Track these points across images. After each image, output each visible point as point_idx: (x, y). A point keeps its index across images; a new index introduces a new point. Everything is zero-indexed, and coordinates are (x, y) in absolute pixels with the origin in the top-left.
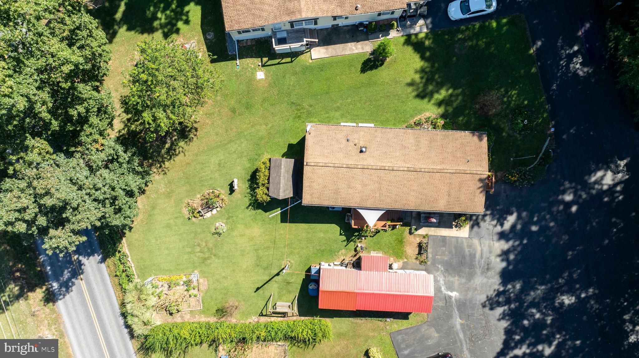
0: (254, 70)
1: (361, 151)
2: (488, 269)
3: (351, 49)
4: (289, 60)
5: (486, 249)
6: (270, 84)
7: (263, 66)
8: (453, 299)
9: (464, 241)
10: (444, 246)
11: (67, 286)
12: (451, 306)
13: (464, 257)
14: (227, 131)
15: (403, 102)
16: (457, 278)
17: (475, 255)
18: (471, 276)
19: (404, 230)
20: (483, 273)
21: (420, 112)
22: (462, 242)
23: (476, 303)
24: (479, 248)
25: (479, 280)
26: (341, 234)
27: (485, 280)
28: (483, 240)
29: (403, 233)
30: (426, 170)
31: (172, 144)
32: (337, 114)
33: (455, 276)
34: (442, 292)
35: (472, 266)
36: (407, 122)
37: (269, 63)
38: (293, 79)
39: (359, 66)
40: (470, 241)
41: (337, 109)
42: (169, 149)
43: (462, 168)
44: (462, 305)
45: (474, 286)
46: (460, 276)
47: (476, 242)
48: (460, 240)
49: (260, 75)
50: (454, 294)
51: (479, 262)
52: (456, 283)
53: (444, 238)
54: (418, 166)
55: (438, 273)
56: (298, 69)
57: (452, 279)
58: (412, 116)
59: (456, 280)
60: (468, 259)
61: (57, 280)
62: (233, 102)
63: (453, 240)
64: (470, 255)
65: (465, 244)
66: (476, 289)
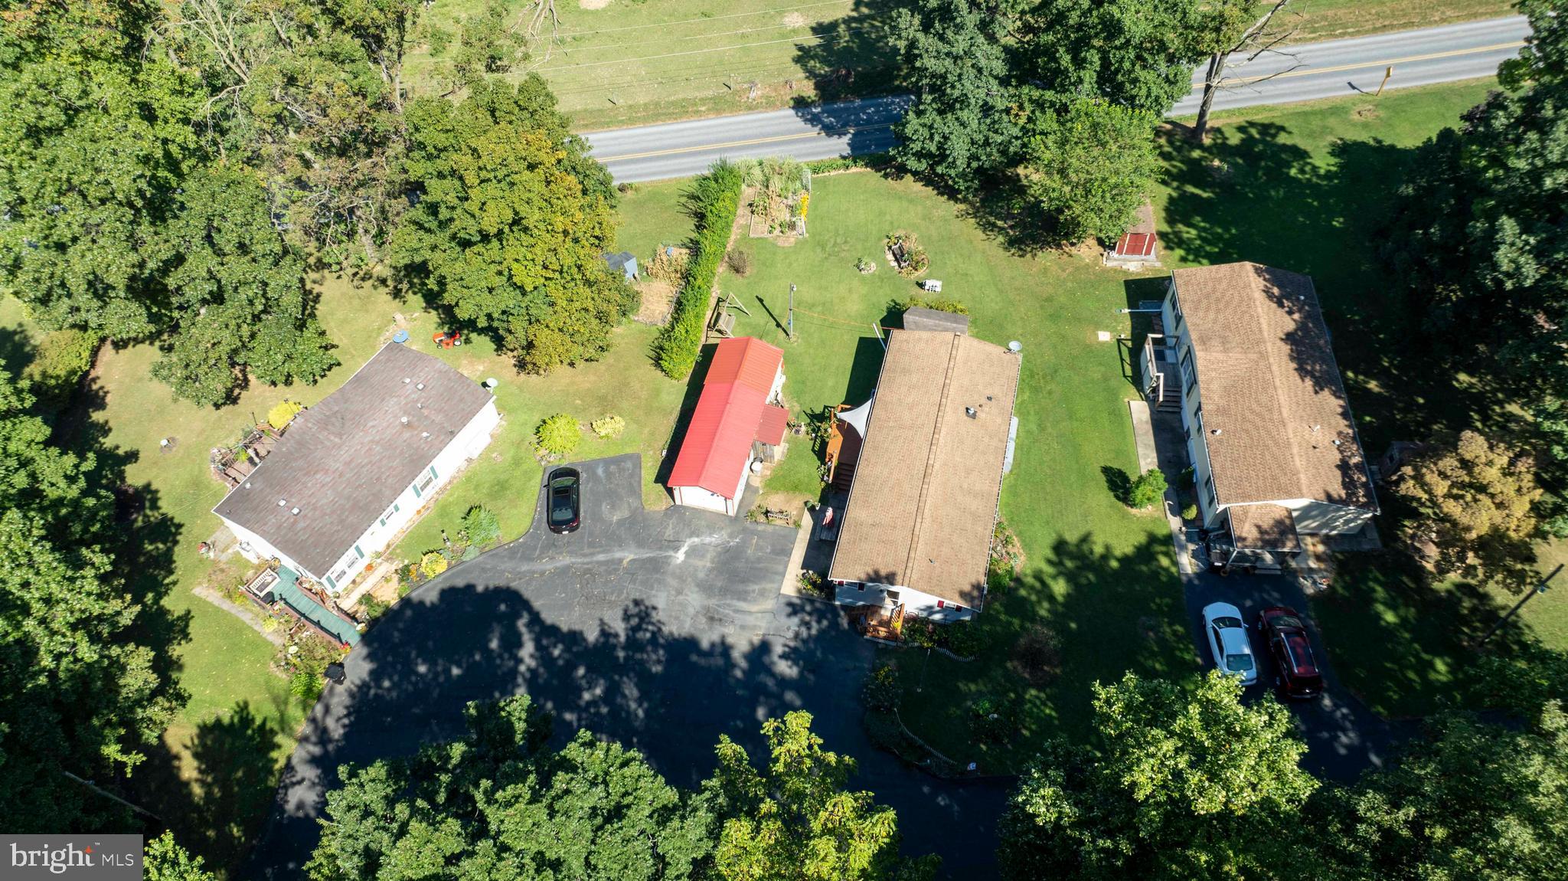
0: (1112, 330)
2: (712, 619)
3: (1146, 456)
4: (1129, 371)
5: (750, 620)
6: (1088, 346)
7: (1119, 341)
8: (671, 553)
9: (775, 586)
10: (773, 552)
11: (814, 120)
12: (660, 549)
13: (744, 581)
14: (1017, 289)
15: (1048, 523)
16: (708, 565)
17: (745, 600)
18: (706, 588)
19: (815, 492)
20: (708, 609)
21: (1027, 546)
22: (773, 582)
23: (652, 588)
24: (754, 608)
25: (695, 600)
27: (691, 611)
28: (769, 617)
29: (810, 491)
31: (1001, 229)
32: (1034, 427)
33: (712, 562)
34: (691, 536)
35: (724, 592)
36: (1010, 525)
37: (1123, 348)
38: (1097, 376)
39: (1115, 465)
40: (772, 595)
41: (1042, 428)
44: (655, 567)
45: (686, 591)
46: (711, 570)
47: (769, 604)
48: (778, 577)
49: (1104, 336)
50: (680, 556)
51: (729, 605)
52: (699, 563)
53: (787, 553)
55: (725, 536)
56: (1113, 383)
57: (709, 556)
58: (1019, 535)
59: (705, 563)
60: (741, 587)
61: (823, 112)
62: (1062, 299)
63: (780, 568)
64: (746, 592)
65: (769, 586)
66: (679, 592)
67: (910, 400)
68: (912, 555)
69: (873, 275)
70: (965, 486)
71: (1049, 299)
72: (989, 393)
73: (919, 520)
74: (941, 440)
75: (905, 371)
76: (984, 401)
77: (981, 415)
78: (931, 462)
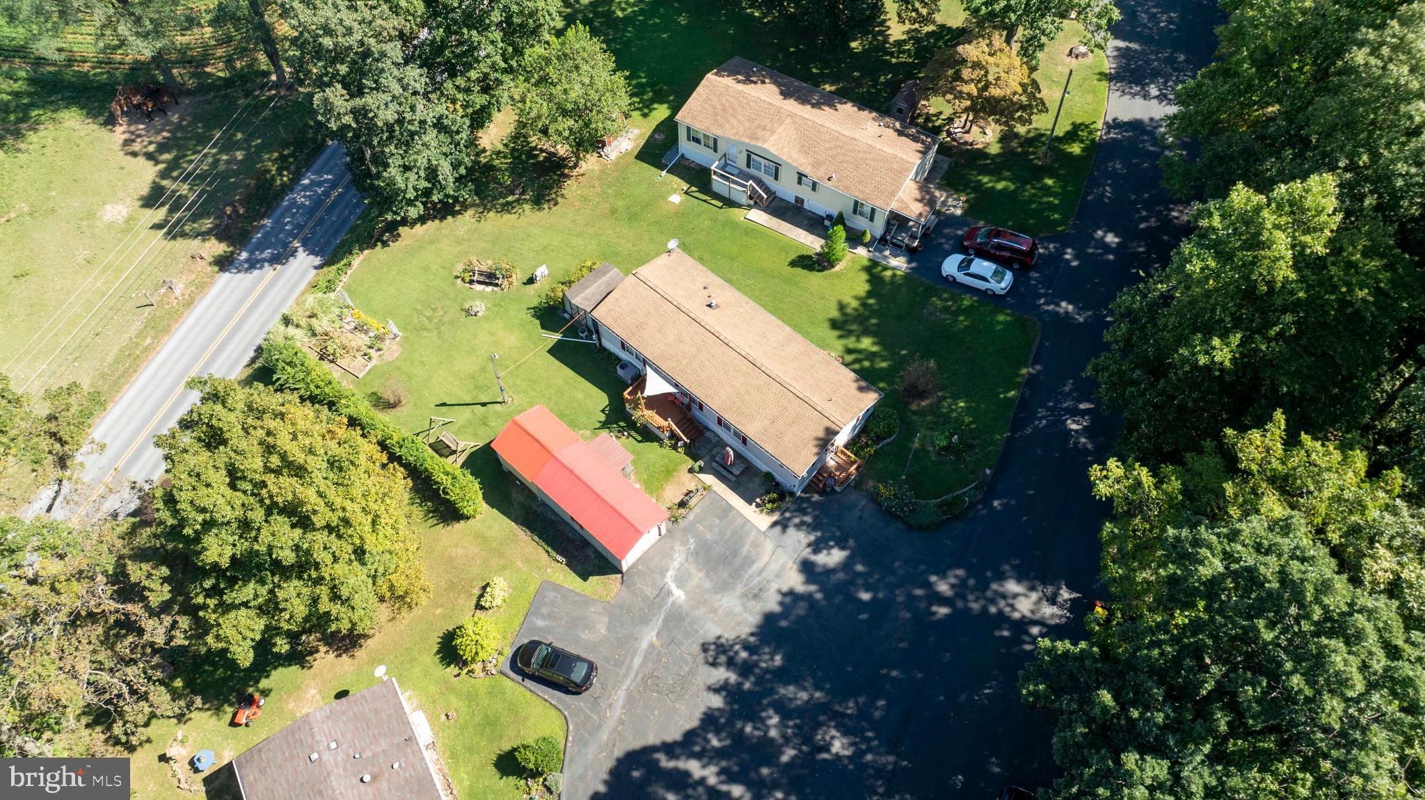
0: (675, 191)
1: (710, 306)
2: (756, 596)
3: (798, 235)
4: (720, 204)
5: (775, 567)
6: (676, 213)
7: (686, 193)
8: (671, 600)
9: (754, 532)
12: (661, 606)
16: (701, 575)
17: (753, 562)
18: (724, 587)
19: (685, 461)
20: (744, 595)
22: (749, 533)
23: (697, 632)
24: (766, 558)
25: (730, 602)
26: (603, 411)
27: (738, 609)
29: (682, 463)
33: (700, 571)
34: (664, 576)
35: (736, 574)
37: (696, 194)
39: (793, 256)
42: (508, 203)
44: (676, 618)
45: (716, 604)
46: (708, 575)
47: (769, 546)
49: (676, 199)
50: (678, 594)
51: (751, 576)
52: (695, 581)
53: (729, 508)
55: (682, 549)
56: (720, 218)
57: (693, 571)
59: (698, 577)
60: (738, 561)
62: (621, 203)
64: (747, 557)
65: (751, 537)
66: (715, 611)
67: (672, 338)
68: (819, 409)
69: (488, 309)
72: (700, 286)
73: (792, 389)
74: (728, 337)
75: (641, 326)
76: (706, 293)
77: (717, 301)
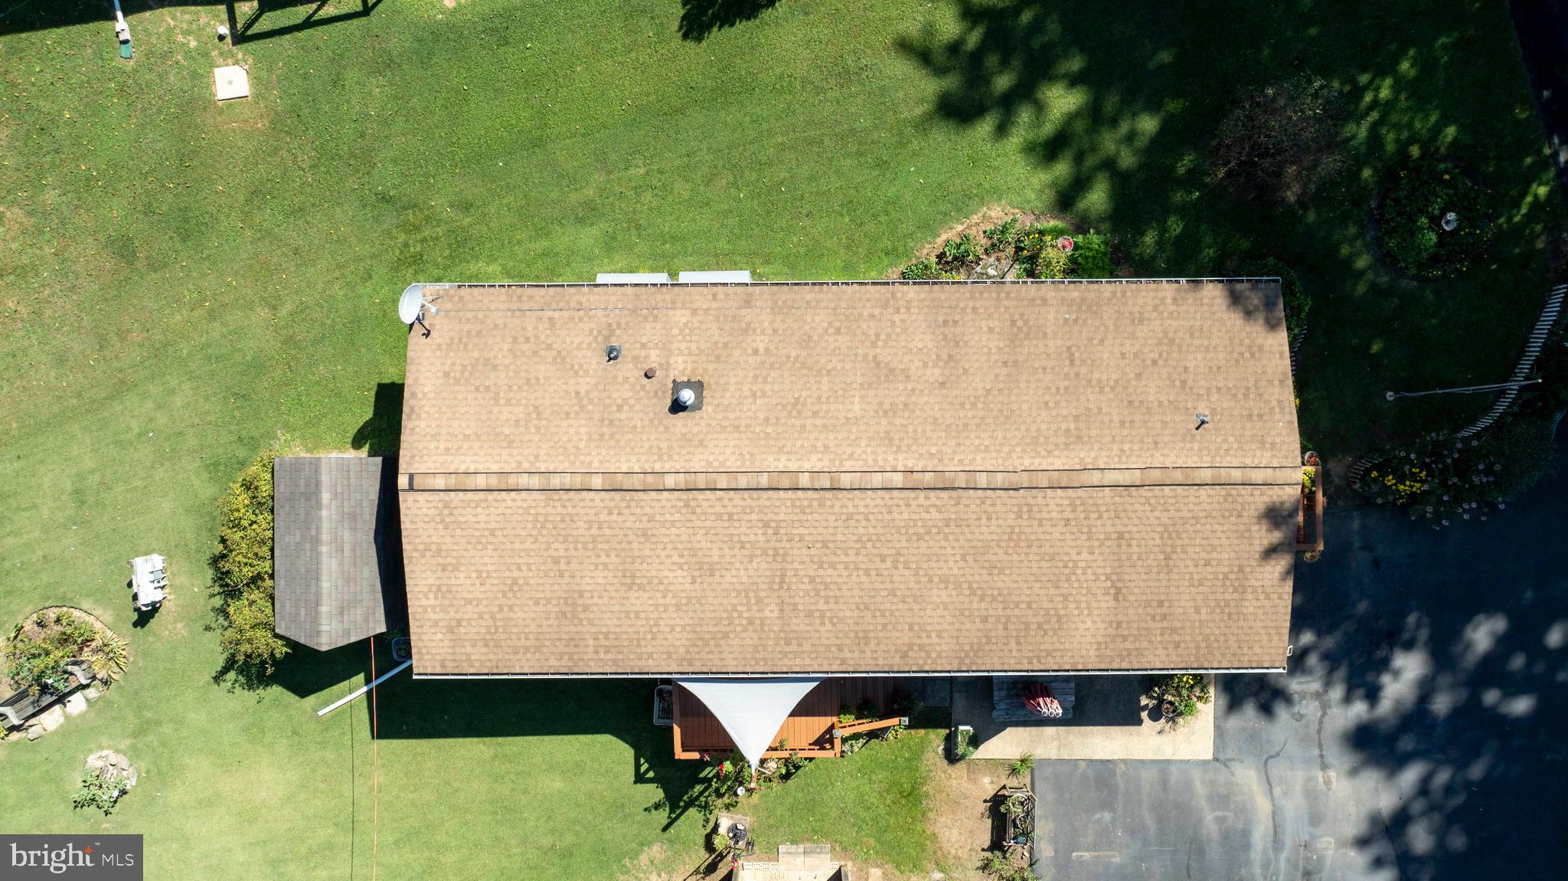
1: (677, 407)
5: (1293, 808)
6: (276, 122)
9: (1196, 775)
10: (1106, 805)
14: (102, 343)
15: (881, 164)
17: (1246, 834)
19: (922, 746)
21: (963, 203)
22: (1188, 785)
26: (640, 778)
28: (1277, 769)
29: (917, 755)
30: (999, 480)
32: (588, 237)
36: (907, 254)
37: (264, 24)
38: (378, 87)
40: (1223, 776)
41: (585, 216)
43: (1174, 456)
47: (1247, 776)
48: (1174, 776)
49: (231, 80)
51: (1266, 865)
53: (1103, 771)
54: (957, 459)
56: (395, 43)
58: (929, 228)
60: (1214, 853)
62: (116, 211)
63: (1148, 776)
64: (1226, 836)
65: (1200, 790)
67: (679, 579)
68: (1206, 475)
69: (134, 753)
70: (935, 374)
71: (124, 249)
72: (595, 361)
73: (1096, 478)
74: (813, 463)
75: (572, 608)
76: (626, 369)
77: (680, 367)
78: (898, 480)
